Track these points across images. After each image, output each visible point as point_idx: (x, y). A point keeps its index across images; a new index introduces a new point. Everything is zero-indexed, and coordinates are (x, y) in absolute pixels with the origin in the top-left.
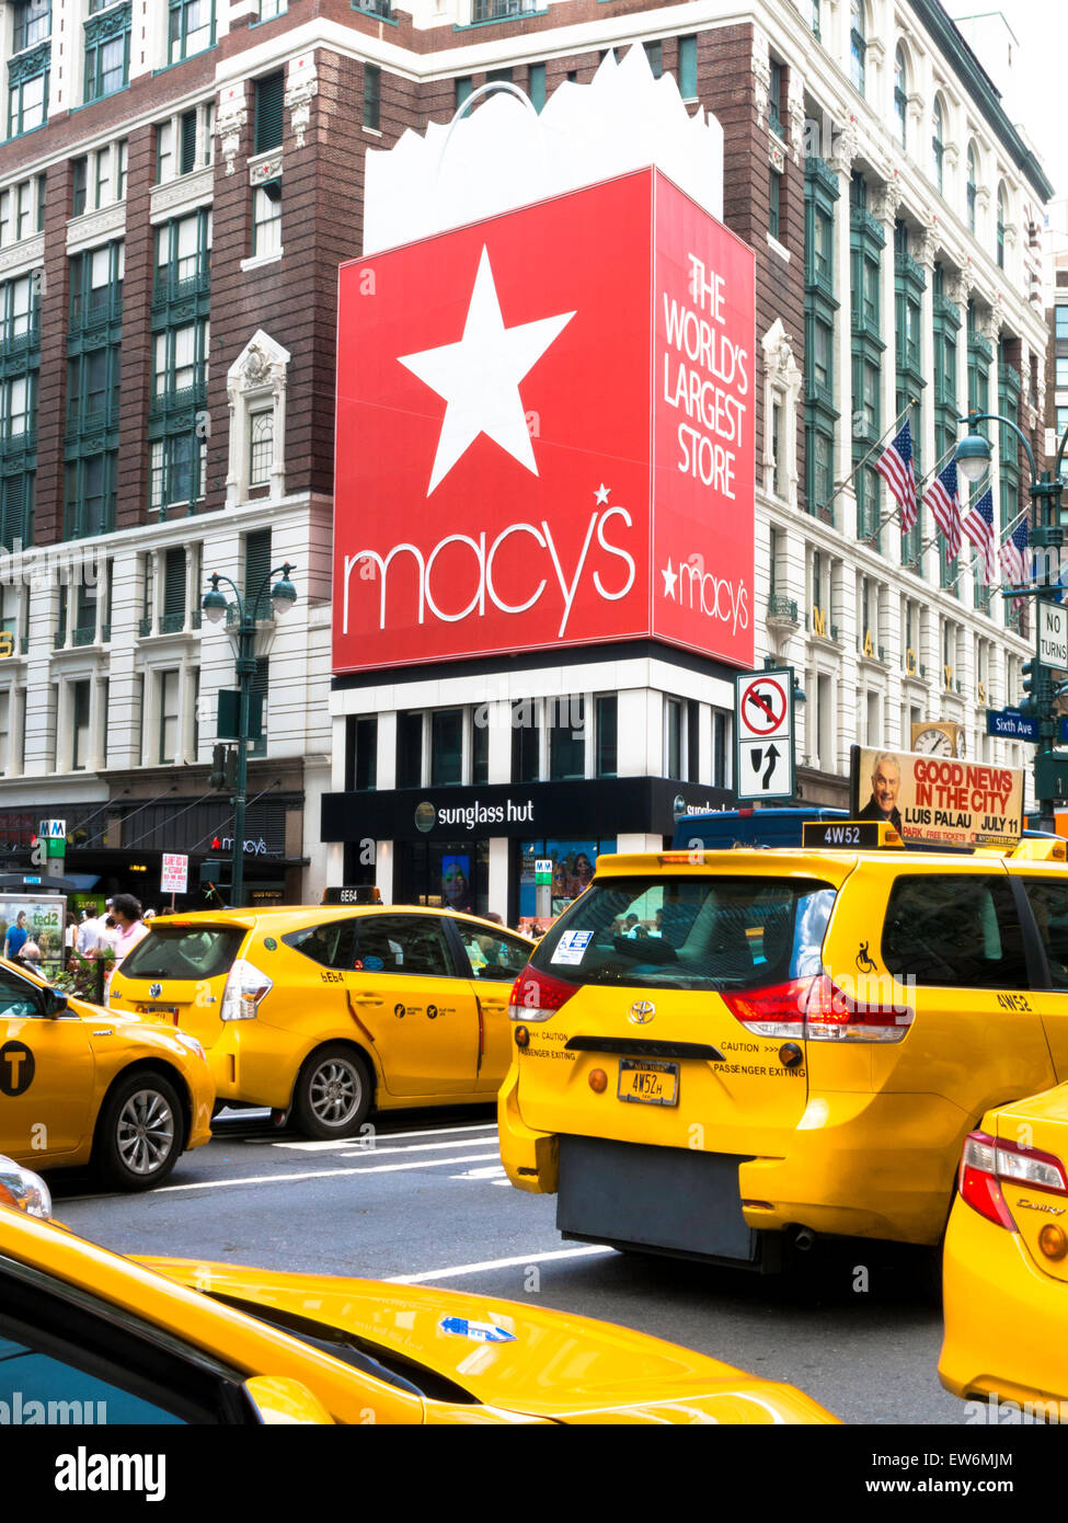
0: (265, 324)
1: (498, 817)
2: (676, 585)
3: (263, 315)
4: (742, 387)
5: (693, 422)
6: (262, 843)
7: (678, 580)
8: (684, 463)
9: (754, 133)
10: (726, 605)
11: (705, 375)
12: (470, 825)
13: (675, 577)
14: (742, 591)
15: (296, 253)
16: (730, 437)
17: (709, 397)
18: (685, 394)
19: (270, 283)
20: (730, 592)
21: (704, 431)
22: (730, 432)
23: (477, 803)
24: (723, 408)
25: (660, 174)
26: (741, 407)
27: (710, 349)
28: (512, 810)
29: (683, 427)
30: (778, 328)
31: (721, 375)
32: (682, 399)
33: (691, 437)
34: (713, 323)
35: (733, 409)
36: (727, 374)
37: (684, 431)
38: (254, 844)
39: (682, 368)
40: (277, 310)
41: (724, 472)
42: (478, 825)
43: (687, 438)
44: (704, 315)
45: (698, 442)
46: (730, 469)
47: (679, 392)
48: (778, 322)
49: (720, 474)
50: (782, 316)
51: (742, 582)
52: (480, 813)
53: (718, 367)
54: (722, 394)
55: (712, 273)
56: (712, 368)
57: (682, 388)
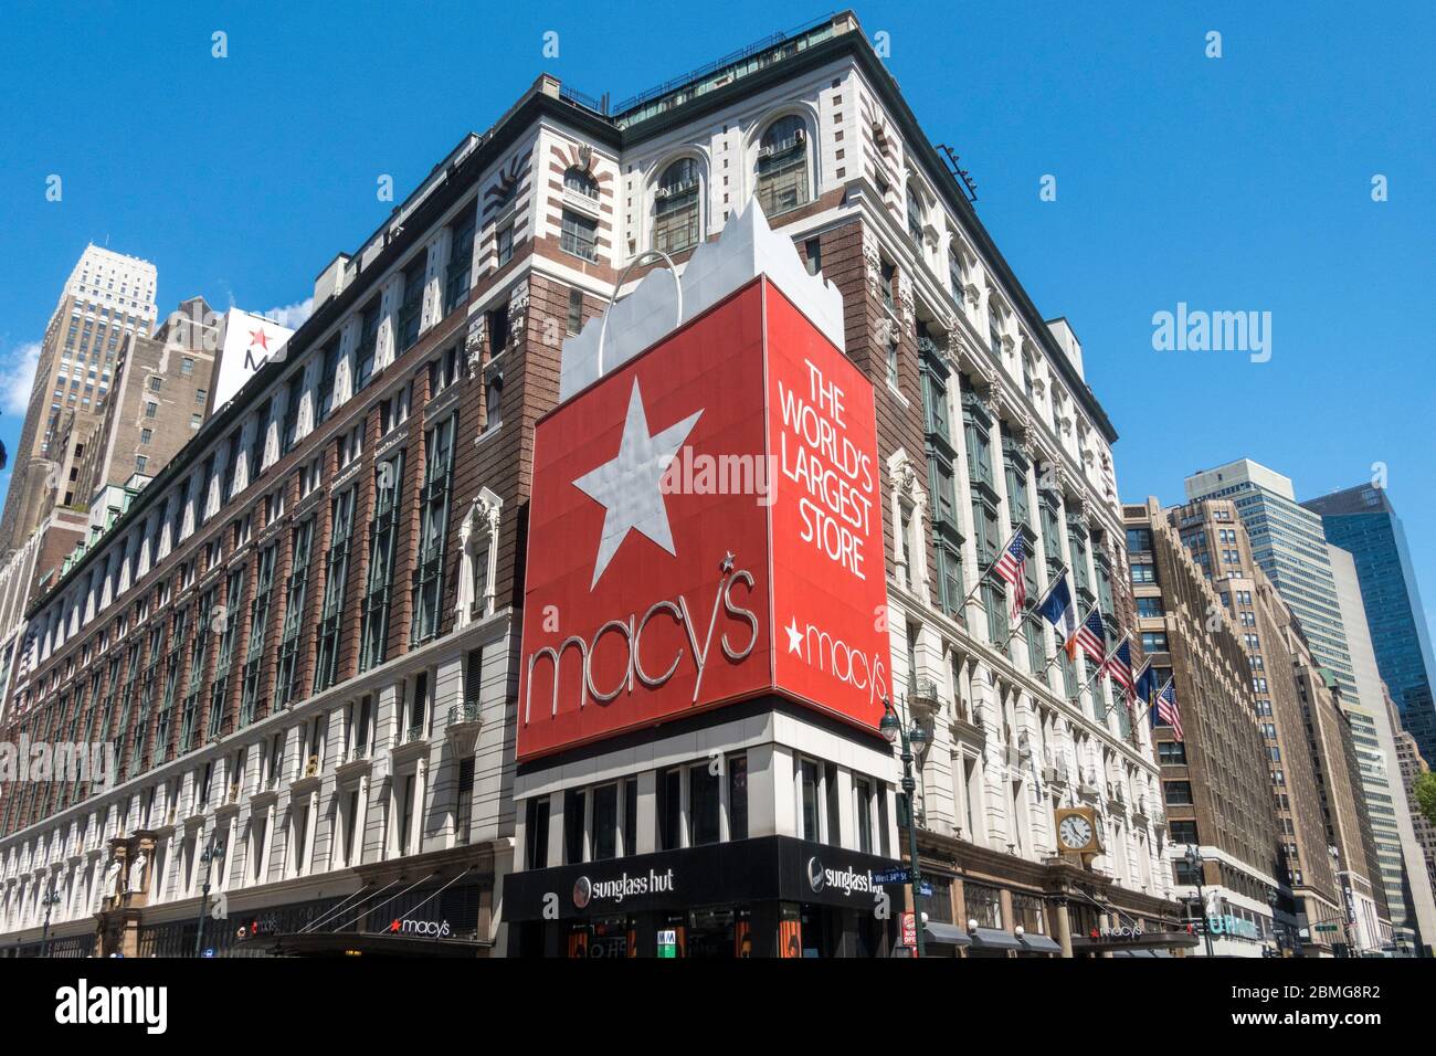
0: (486, 482)
1: (642, 888)
2: (803, 643)
3: (486, 475)
4: (868, 486)
5: (815, 500)
6: (445, 925)
7: (805, 638)
8: (807, 534)
9: (868, 299)
10: (861, 673)
11: (828, 465)
12: (618, 898)
13: (801, 637)
14: (878, 664)
15: (510, 423)
16: (858, 525)
17: (833, 485)
18: (806, 473)
19: (491, 452)
20: (865, 662)
21: (829, 512)
22: (857, 521)
23: (625, 875)
24: (849, 498)
25: (768, 280)
26: (867, 503)
27: (831, 443)
28: (654, 880)
29: (803, 501)
30: (901, 454)
31: (845, 469)
32: (801, 476)
33: (814, 513)
34: (832, 423)
35: (861, 505)
36: (852, 471)
37: (805, 505)
38: (437, 925)
39: (802, 451)
40: (496, 469)
41: (852, 553)
42: (626, 897)
43: (811, 514)
44: (824, 413)
45: (822, 520)
46: (859, 552)
47: (799, 470)
48: (902, 450)
49: (847, 551)
50: (905, 447)
51: (877, 656)
52: (628, 884)
53: (841, 461)
54: (847, 486)
55: (831, 384)
56: (834, 459)
57: (802, 467)
